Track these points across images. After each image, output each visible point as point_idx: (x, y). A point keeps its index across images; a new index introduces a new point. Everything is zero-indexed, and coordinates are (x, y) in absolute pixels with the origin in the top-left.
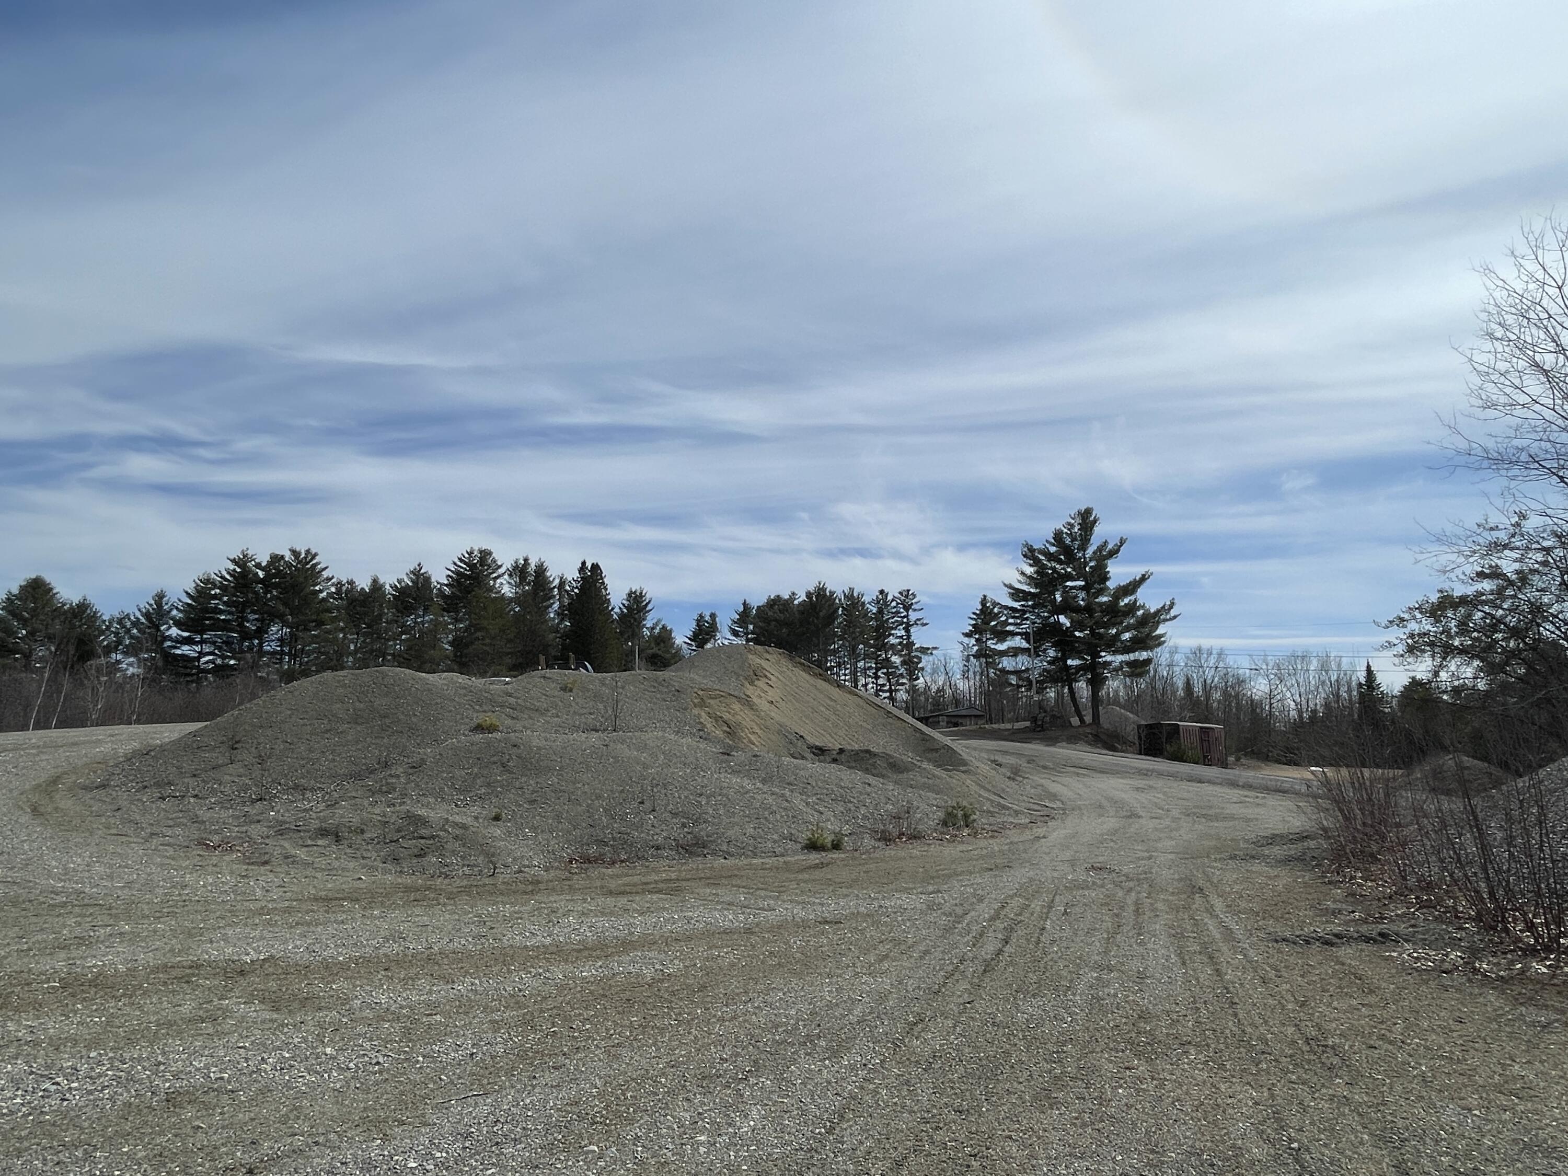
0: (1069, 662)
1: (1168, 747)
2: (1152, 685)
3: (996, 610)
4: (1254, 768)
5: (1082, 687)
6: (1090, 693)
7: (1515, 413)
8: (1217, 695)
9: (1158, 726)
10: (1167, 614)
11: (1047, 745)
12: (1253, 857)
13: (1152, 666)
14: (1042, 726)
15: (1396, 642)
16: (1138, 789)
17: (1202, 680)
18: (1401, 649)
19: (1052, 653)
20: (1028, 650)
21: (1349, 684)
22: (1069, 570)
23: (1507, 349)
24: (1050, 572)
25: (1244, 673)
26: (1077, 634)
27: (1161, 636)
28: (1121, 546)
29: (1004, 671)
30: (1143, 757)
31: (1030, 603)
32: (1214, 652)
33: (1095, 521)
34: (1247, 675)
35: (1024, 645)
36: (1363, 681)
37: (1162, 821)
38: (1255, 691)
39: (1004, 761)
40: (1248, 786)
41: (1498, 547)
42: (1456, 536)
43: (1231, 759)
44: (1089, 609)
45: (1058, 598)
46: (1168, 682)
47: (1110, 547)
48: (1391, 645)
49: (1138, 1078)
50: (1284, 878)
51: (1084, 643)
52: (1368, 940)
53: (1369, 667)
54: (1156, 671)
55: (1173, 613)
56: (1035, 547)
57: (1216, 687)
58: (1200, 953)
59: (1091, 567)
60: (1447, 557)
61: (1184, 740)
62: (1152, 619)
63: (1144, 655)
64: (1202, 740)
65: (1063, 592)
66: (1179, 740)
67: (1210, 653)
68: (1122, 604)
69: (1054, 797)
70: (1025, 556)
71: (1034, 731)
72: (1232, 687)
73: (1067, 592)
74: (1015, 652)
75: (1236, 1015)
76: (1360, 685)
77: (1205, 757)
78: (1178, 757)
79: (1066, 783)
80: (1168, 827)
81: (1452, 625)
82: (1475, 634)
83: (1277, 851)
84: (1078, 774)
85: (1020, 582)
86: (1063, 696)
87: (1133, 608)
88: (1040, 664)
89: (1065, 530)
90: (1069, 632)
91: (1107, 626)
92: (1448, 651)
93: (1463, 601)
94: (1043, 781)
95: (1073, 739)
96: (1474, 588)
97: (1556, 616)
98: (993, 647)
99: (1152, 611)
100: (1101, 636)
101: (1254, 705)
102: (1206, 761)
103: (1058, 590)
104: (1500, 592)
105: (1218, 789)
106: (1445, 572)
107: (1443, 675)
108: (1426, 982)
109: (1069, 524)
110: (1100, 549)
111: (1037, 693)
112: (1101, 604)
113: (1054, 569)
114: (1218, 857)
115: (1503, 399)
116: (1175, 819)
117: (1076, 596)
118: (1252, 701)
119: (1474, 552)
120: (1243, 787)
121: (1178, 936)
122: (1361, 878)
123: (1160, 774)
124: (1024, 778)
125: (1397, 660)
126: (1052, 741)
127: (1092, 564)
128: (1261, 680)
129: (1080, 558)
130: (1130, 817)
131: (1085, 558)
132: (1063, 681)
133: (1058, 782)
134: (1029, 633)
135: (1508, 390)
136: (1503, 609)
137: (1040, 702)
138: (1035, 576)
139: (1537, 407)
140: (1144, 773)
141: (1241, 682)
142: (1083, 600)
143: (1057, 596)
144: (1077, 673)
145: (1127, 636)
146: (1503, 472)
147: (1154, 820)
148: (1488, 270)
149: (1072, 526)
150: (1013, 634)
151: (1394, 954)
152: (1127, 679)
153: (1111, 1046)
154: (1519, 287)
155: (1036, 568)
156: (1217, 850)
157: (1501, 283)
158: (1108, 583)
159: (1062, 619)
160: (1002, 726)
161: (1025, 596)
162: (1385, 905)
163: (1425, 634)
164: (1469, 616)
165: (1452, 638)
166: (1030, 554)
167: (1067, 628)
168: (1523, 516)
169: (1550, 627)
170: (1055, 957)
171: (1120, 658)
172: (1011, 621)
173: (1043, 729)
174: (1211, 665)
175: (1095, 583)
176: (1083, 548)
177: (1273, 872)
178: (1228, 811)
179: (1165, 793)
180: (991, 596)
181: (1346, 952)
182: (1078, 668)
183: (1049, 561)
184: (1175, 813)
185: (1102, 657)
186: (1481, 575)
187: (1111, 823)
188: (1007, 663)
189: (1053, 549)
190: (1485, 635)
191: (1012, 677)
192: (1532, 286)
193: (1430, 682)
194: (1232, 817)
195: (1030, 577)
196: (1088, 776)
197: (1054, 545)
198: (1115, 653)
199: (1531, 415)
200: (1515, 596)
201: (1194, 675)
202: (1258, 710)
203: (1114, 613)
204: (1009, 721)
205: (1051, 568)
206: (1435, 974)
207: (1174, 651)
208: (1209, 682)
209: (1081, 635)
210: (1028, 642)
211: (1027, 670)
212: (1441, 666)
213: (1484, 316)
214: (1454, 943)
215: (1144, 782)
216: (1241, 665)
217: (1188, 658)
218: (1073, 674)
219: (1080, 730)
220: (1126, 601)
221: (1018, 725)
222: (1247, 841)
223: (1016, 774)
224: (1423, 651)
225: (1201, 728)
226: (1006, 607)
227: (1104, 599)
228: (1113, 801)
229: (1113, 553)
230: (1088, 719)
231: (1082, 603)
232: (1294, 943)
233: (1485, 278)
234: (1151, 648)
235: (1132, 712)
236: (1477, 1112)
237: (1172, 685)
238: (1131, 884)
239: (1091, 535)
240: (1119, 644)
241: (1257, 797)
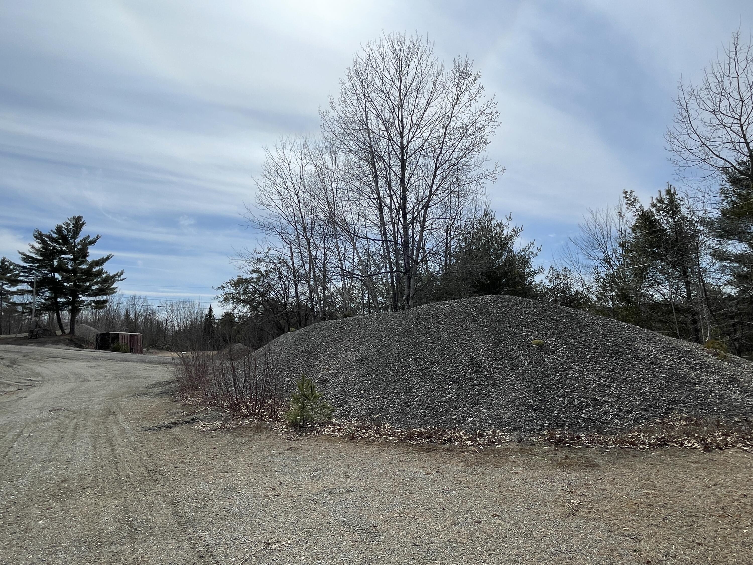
0: (59, 300)
1: (112, 345)
2: (108, 313)
3: (12, 267)
4: (156, 353)
5: (65, 314)
6: (70, 317)
7: (270, 208)
8: (141, 319)
9: (108, 334)
10: (119, 278)
11: (39, 346)
12: (144, 394)
13: (108, 303)
14: (36, 336)
15: (220, 296)
16: (91, 367)
17: (134, 311)
18: (221, 299)
19: (48, 294)
20: (31, 292)
21: (202, 314)
22: (64, 248)
23: (270, 183)
24: (52, 248)
25: (156, 308)
26: (65, 284)
27: (115, 288)
28: (97, 239)
29: (14, 304)
30: (98, 350)
31: (36, 265)
32: (142, 298)
33: (83, 224)
34: (157, 310)
35: (30, 288)
36: (207, 313)
37: (101, 382)
38: (160, 317)
39: (6, 356)
40: (150, 362)
41: (260, 260)
42: (245, 254)
43: (144, 350)
44: (74, 271)
45: (56, 263)
46: (117, 313)
47: (91, 239)
48: (218, 297)
49: (53, 513)
50: (157, 401)
51: (70, 290)
52: (186, 423)
53: (210, 307)
54: (110, 307)
55: (122, 277)
56: (43, 233)
57: (141, 315)
58: (106, 442)
59: (78, 249)
60: (241, 262)
61: (121, 342)
62: (111, 280)
63: (104, 298)
64: (130, 341)
65: (59, 261)
66: (119, 340)
67: (140, 298)
68: (94, 270)
69: (37, 374)
70: (36, 237)
71: (31, 338)
72: (149, 315)
73: (62, 261)
74: (22, 292)
75: (116, 468)
76: (206, 315)
77: (131, 349)
78: (117, 350)
79: (47, 367)
80: (104, 384)
81: (241, 290)
82: (249, 295)
83: (156, 390)
84: (56, 361)
85: (30, 252)
86: (53, 319)
87: (100, 273)
88: (39, 300)
89: (64, 226)
90: (60, 283)
91: (84, 281)
92: (239, 301)
93: (246, 281)
94: (31, 366)
95: (57, 342)
96: (250, 276)
97: (276, 289)
98: (7, 289)
99: (111, 275)
100: (80, 286)
101: (159, 324)
102: (131, 351)
103: (55, 259)
104: (258, 279)
105: (135, 364)
106: (240, 268)
107: (236, 311)
108: (205, 436)
109: (67, 223)
110: (85, 239)
111: (35, 316)
112: (82, 269)
113: (54, 247)
114: (127, 396)
115: (267, 203)
116: (109, 381)
117: (67, 264)
118: (158, 322)
119: (252, 261)
120: (147, 362)
121: (95, 437)
122: (190, 397)
123: (106, 359)
124: (19, 365)
125: (219, 304)
126: (42, 344)
127: (79, 247)
128: (163, 312)
129: (72, 243)
130: (83, 381)
131: (75, 243)
132: (53, 310)
133: (43, 366)
134: (33, 282)
135: (269, 199)
136: (259, 285)
137: (36, 322)
138: (41, 249)
139: (277, 208)
140: (96, 359)
141: (153, 313)
142: (71, 266)
143: (55, 262)
144: (62, 306)
145: (95, 287)
146: (264, 231)
147: (96, 382)
148: (267, 150)
149: (69, 225)
150: (22, 282)
151: (196, 427)
152: (94, 310)
153: (41, 500)
154: (277, 160)
155: (42, 245)
156: (128, 393)
157: (271, 157)
158: (87, 258)
159: (57, 275)
160: (8, 336)
161: (34, 260)
162: (197, 407)
163: (231, 293)
164: (247, 287)
165: (240, 296)
166: (39, 236)
167: (59, 281)
168: (269, 250)
169: (274, 293)
170: (15, 461)
171: (90, 299)
172: (22, 274)
173: (37, 337)
174: (140, 304)
175: (79, 257)
176: (74, 237)
177: (152, 400)
178: (137, 374)
179: (106, 368)
180: (8, 258)
181: (176, 430)
182: (64, 303)
183: (52, 242)
184: (109, 377)
185: (79, 298)
186: (254, 271)
187: (71, 385)
188: (16, 299)
189: (55, 236)
190: (252, 295)
191: (19, 307)
192: (280, 161)
193: (231, 313)
194: (139, 377)
195: (38, 250)
196: (63, 362)
197: (56, 233)
198: (88, 295)
199: (274, 210)
200: (263, 280)
201: (131, 309)
202: (161, 326)
203: (89, 274)
204: (14, 333)
205: (52, 246)
206: (209, 432)
207: (121, 296)
208: (137, 312)
209: (68, 285)
210: (33, 288)
211: (30, 303)
212: (235, 307)
213: (264, 167)
214: (220, 418)
215: (96, 363)
216: (154, 305)
217: (129, 300)
218: (60, 306)
219: (62, 337)
220: (97, 268)
221: (19, 335)
222: (143, 387)
223: (14, 364)
224: (229, 301)
225: (131, 335)
226: (19, 266)
227: (84, 266)
228: (76, 374)
229: (93, 242)
230: (67, 331)
231: (70, 267)
232: (154, 430)
233: (266, 153)
234: (109, 295)
235: (95, 328)
236: (211, 482)
237: (119, 313)
238: (75, 415)
239: (80, 231)
240: (90, 291)
241: (153, 367)
